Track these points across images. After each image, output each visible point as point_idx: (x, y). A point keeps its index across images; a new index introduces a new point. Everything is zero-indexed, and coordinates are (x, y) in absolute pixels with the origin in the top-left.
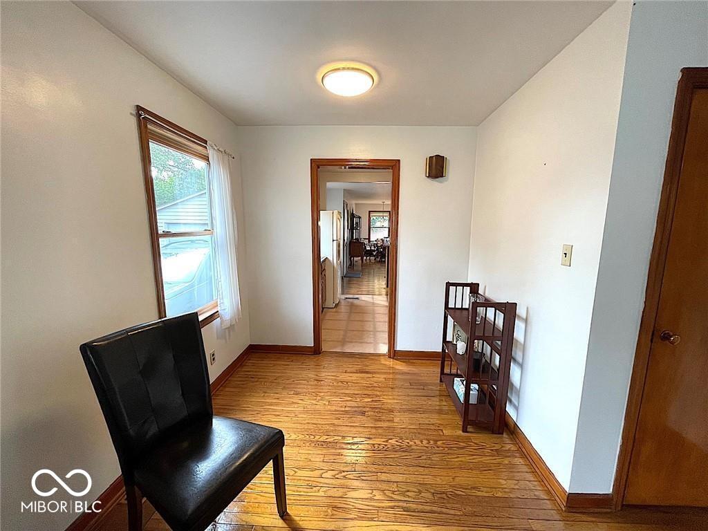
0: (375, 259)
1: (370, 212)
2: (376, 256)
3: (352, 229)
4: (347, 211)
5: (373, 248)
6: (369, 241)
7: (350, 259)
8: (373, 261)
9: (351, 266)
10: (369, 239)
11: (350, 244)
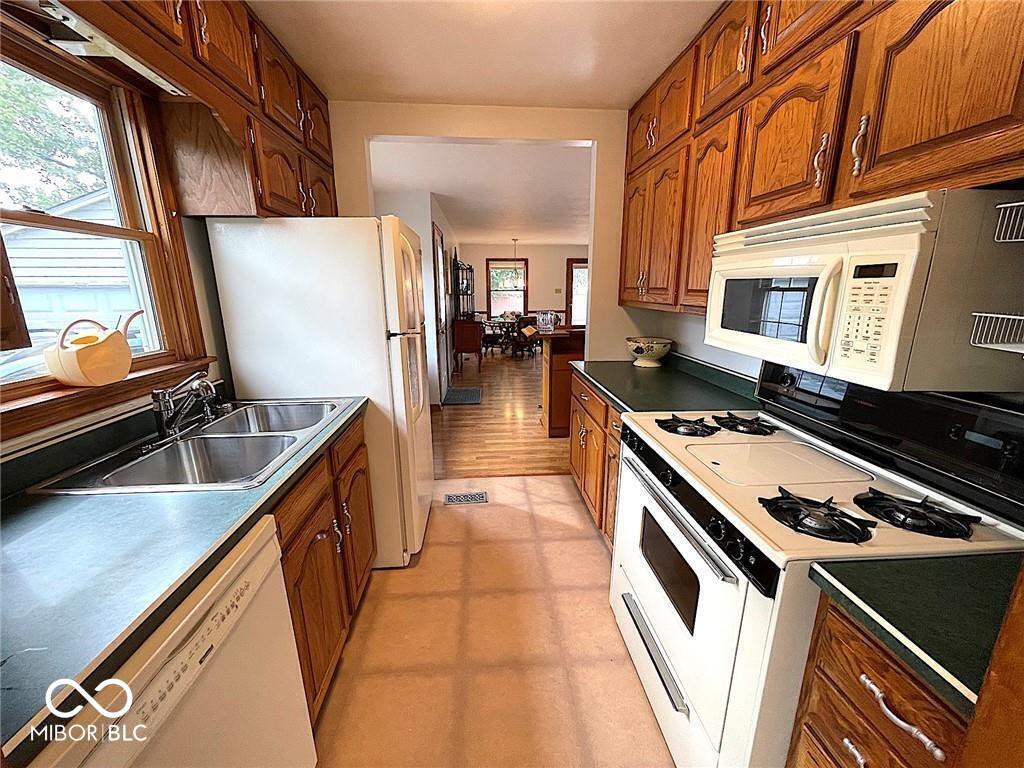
0: (503, 352)
1: (488, 260)
2: (504, 348)
3: (456, 294)
4: (444, 253)
5: (498, 331)
6: (489, 317)
7: (455, 358)
8: (500, 356)
9: (457, 372)
10: (489, 312)
11: (452, 326)
